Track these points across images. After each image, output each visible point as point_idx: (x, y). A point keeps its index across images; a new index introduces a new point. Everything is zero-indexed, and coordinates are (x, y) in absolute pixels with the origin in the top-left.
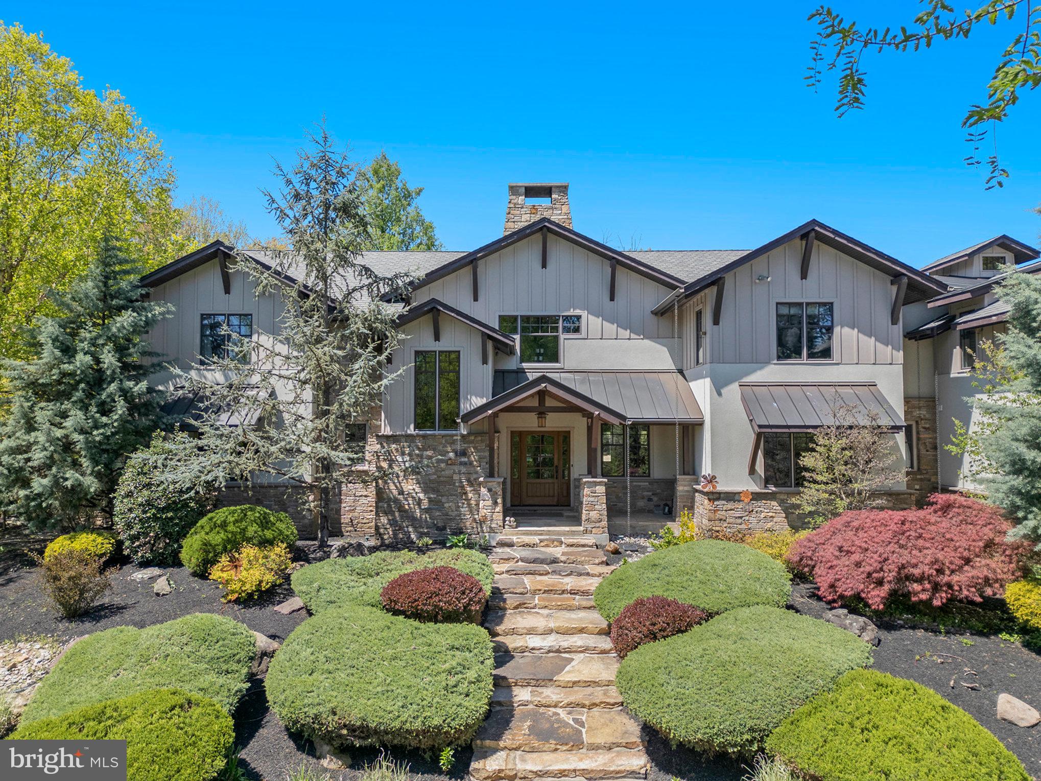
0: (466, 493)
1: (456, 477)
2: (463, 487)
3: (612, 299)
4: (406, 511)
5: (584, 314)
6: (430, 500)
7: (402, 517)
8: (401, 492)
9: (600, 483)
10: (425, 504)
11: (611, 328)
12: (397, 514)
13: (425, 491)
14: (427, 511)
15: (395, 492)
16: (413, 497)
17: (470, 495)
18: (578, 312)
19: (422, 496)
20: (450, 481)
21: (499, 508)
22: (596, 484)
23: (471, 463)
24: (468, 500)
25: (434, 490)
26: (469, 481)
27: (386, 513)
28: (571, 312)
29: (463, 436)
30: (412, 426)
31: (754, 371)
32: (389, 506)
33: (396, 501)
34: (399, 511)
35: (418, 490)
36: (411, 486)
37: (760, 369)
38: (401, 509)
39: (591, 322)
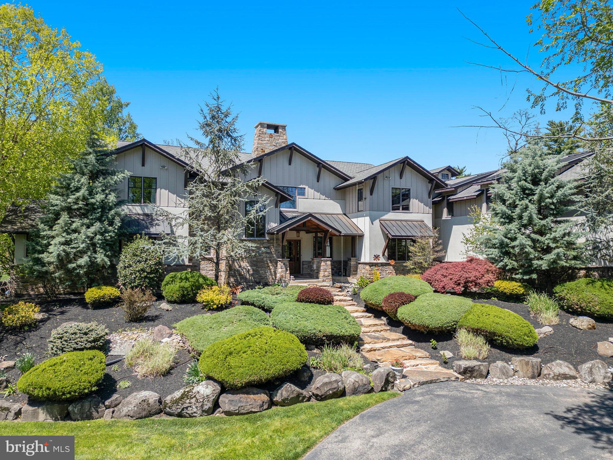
0: (269, 266)
1: (265, 259)
2: (268, 264)
3: (318, 181)
4: (242, 275)
5: (307, 187)
6: (253, 270)
7: (241, 279)
8: (240, 267)
9: (328, 260)
10: (251, 272)
11: (318, 195)
12: (238, 277)
13: (251, 266)
14: (252, 275)
15: (237, 266)
16: (246, 269)
17: (271, 267)
18: (304, 186)
19: (249, 268)
20: (262, 261)
21: (288, 272)
22: (327, 260)
23: (271, 253)
24: (270, 269)
25: (255, 265)
26: (270, 260)
27: (233, 277)
28: (301, 186)
29: (268, 240)
30: (244, 236)
31: (384, 215)
32: (235, 273)
33: (238, 270)
34: (239, 275)
35: (248, 265)
36: (245, 264)
37: (387, 214)
38: (240, 274)
39: (309, 191)
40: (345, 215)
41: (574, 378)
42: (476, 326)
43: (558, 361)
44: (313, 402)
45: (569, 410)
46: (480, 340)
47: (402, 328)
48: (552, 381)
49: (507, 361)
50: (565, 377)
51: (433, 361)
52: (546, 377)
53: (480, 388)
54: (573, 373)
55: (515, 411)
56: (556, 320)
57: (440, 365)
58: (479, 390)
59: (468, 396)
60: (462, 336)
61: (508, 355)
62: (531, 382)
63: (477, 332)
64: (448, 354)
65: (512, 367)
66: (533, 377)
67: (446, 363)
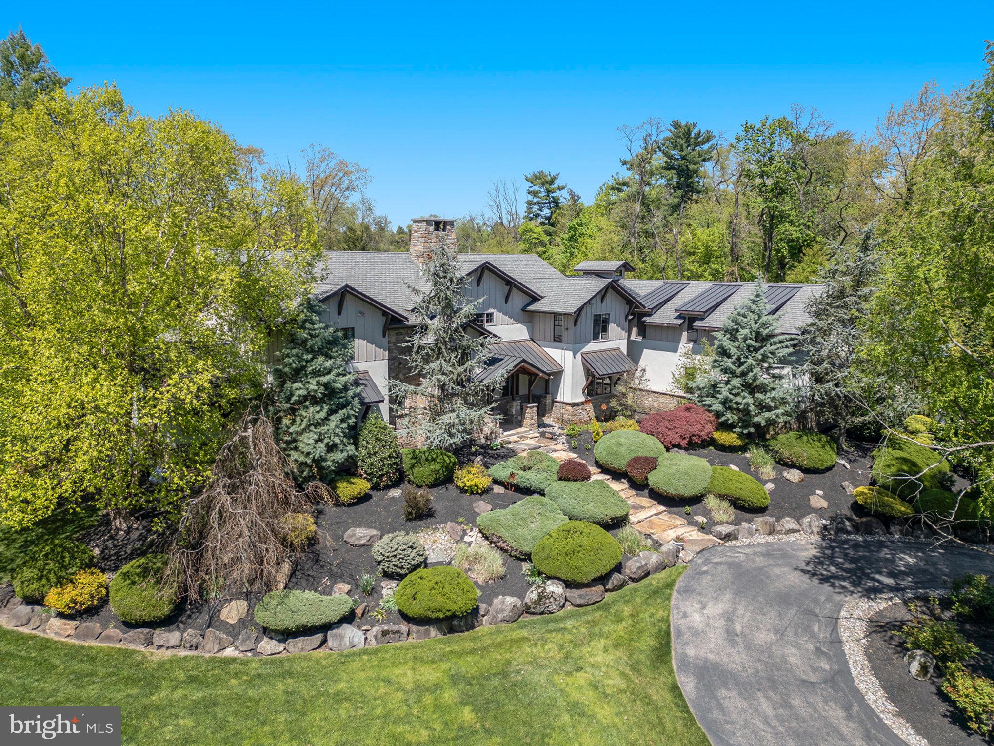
3: (507, 303)
5: (495, 312)
11: (506, 319)
18: (491, 311)
28: (488, 311)
31: (585, 346)
37: (588, 344)
39: (498, 315)
40: (532, 340)
41: (798, 531)
42: (723, 492)
43: (787, 518)
44: (632, 585)
45: (808, 564)
46: (725, 504)
47: (647, 491)
48: (784, 536)
49: (749, 521)
50: (793, 531)
51: (693, 528)
52: (779, 532)
53: (739, 550)
54: (797, 527)
55: (777, 571)
56: (773, 474)
57: (699, 530)
58: (739, 552)
59: (737, 560)
60: (711, 502)
61: (748, 516)
62: (770, 539)
63: (722, 497)
64: (700, 519)
65: (754, 527)
66: (770, 534)
67: (703, 528)
